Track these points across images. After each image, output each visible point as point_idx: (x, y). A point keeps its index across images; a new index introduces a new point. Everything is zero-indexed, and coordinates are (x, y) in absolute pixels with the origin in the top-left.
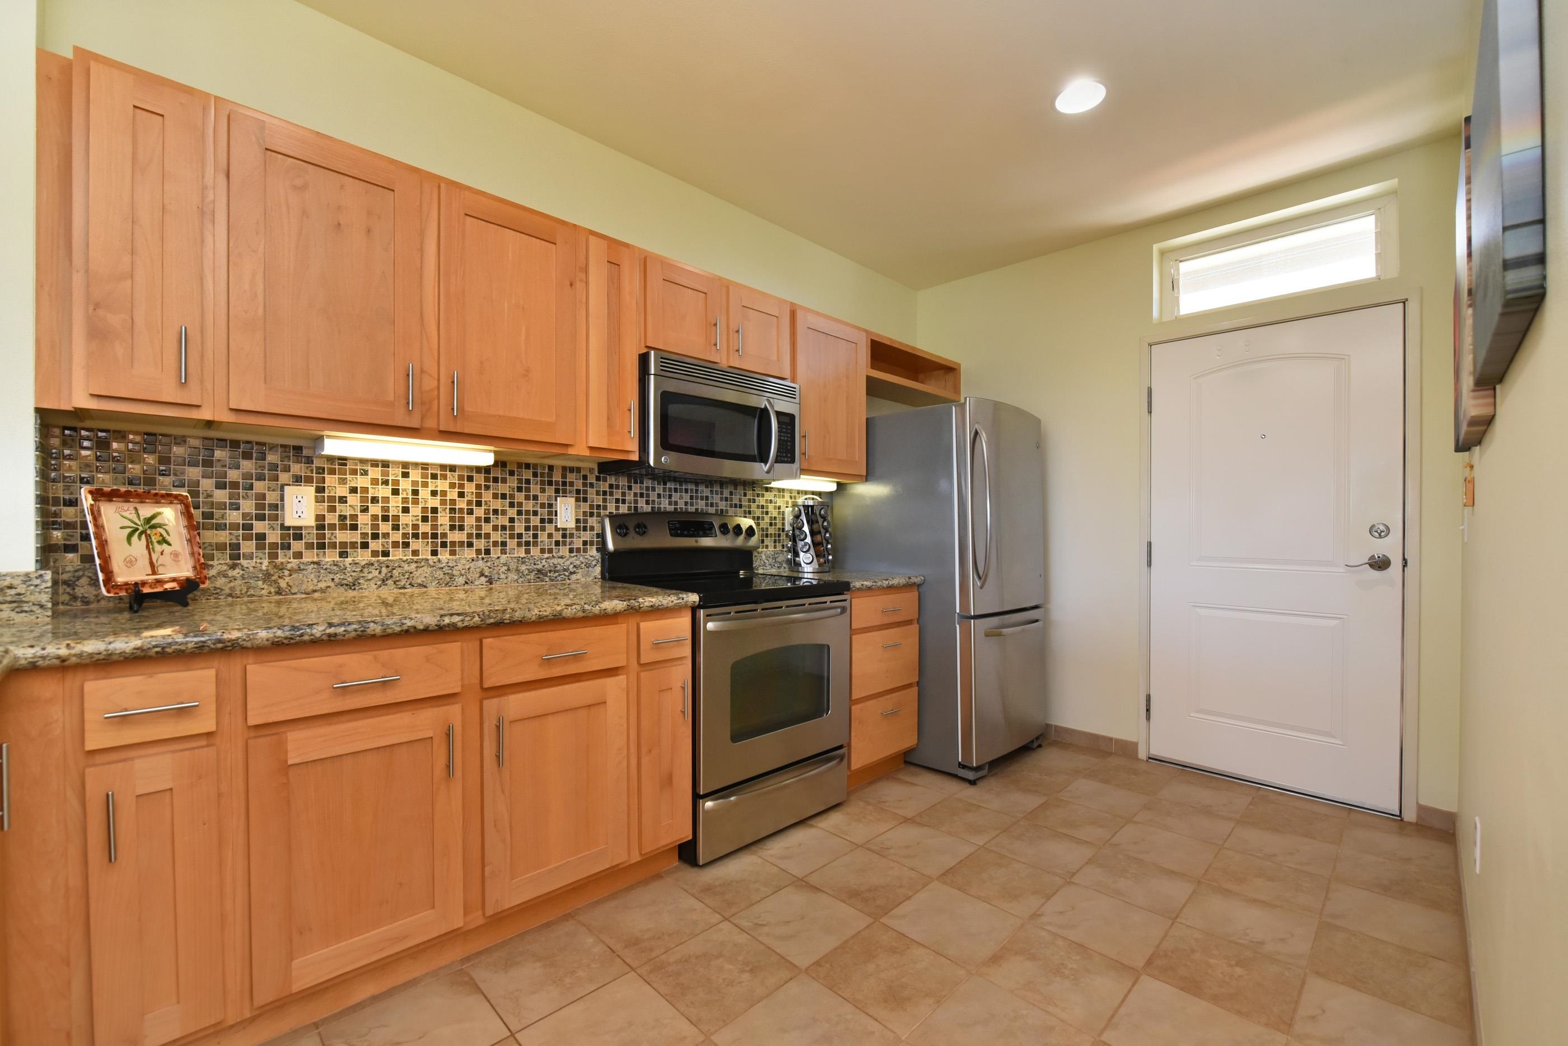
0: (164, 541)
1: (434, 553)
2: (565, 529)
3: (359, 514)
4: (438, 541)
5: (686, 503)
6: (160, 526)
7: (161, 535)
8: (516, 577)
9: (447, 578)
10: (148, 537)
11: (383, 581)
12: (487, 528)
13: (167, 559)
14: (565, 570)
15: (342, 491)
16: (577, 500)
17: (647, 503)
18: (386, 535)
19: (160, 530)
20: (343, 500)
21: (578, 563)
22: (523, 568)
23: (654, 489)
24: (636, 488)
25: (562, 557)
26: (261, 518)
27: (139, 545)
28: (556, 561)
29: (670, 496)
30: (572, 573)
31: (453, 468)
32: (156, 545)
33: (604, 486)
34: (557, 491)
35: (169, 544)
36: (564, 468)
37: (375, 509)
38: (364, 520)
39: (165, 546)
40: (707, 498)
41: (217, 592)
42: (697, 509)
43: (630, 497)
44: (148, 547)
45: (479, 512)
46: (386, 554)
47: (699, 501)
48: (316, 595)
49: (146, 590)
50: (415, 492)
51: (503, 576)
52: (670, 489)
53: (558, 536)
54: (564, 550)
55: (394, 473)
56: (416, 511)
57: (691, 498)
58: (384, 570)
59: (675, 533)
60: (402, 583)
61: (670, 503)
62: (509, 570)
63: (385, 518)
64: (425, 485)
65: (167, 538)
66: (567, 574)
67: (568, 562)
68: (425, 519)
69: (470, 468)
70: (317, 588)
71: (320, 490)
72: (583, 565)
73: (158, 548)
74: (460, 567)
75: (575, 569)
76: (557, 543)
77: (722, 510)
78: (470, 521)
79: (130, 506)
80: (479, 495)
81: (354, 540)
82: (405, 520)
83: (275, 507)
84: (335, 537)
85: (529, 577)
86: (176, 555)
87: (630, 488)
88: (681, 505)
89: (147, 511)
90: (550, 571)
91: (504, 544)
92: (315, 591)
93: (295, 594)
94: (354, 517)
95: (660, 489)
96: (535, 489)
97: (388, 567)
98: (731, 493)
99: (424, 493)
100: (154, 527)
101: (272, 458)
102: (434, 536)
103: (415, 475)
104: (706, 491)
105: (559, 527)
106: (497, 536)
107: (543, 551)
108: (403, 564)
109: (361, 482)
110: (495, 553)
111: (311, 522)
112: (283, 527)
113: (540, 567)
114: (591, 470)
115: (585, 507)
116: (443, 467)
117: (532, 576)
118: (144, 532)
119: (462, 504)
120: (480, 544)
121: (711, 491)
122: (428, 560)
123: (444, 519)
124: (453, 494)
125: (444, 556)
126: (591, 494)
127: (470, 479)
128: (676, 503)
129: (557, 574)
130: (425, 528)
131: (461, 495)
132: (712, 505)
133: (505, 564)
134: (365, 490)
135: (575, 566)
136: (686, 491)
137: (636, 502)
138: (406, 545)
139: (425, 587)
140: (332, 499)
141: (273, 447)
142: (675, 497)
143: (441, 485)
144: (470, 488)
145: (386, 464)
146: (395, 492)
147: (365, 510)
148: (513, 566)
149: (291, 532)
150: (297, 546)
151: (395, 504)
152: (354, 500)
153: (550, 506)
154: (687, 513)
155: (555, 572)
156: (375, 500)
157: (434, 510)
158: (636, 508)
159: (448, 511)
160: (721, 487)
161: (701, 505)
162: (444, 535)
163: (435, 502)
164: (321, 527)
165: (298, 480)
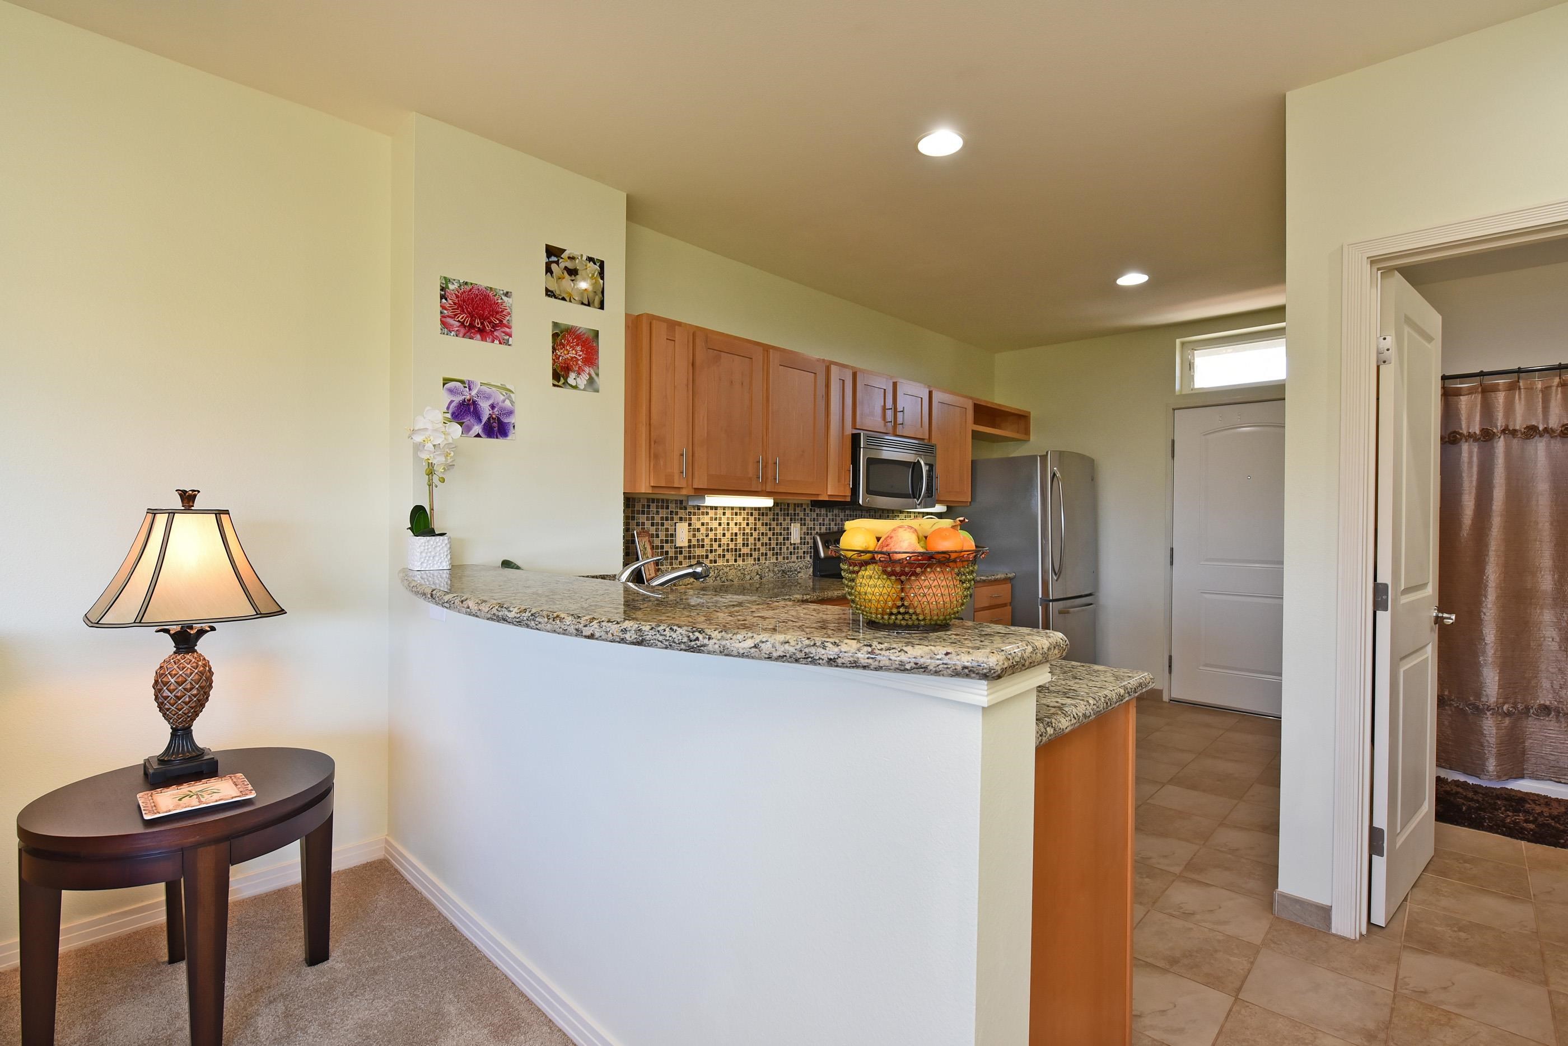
1: (736, 561)
2: (795, 544)
3: (705, 538)
4: (738, 554)
8: (772, 575)
11: (716, 578)
12: (759, 545)
14: (795, 571)
15: (698, 525)
16: (801, 525)
17: (835, 525)
18: (716, 550)
20: (698, 530)
21: (802, 565)
22: (776, 569)
25: (794, 562)
26: (667, 542)
28: (791, 565)
30: (798, 572)
31: (744, 509)
33: (814, 515)
34: (791, 520)
36: (795, 504)
37: (711, 535)
38: (707, 541)
43: (826, 521)
45: (755, 534)
46: (715, 562)
50: (728, 524)
51: (767, 575)
52: (848, 515)
53: (792, 549)
54: (794, 557)
55: (720, 512)
56: (728, 535)
60: (723, 579)
62: (769, 570)
63: (716, 540)
64: (732, 519)
66: (796, 573)
67: (797, 566)
68: (732, 540)
69: (752, 508)
70: (689, 582)
71: (690, 525)
72: (804, 567)
74: (748, 569)
75: (800, 570)
76: (791, 553)
78: (751, 540)
80: (755, 524)
81: (703, 554)
82: (724, 541)
83: (672, 535)
84: (695, 552)
85: (778, 575)
87: (827, 515)
90: (788, 571)
91: (766, 554)
92: (688, 584)
94: (703, 540)
96: (781, 518)
97: (717, 569)
99: (732, 524)
101: (672, 507)
102: (736, 550)
103: (728, 513)
105: (792, 542)
106: (763, 550)
107: (785, 558)
108: (724, 568)
109: (706, 519)
110: (762, 561)
111: (687, 544)
112: (676, 548)
113: (783, 568)
114: (808, 504)
115: (805, 528)
116: (740, 508)
117: (779, 575)
119: (748, 531)
120: (755, 554)
122: (734, 565)
123: (740, 540)
124: (744, 525)
125: (740, 562)
126: (808, 521)
127: (752, 514)
129: (792, 573)
130: (732, 546)
131: (748, 524)
133: (768, 567)
134: (707, 524)
135: (799, 568)
136: (856, 516)
137: (830, 524)
138: (724, 556)
139: (733, 581)
140: (694, 529)
141: (672, 501)
143: (739, 519)
144: (751, 520)
145: (716, 508)
146: (720, 524)
147: (707, 536)
148: (771, 568)
149: (678, 550)
150: (680, 558)
151: (720, 531)
152: (703, 530)
153: (788, 528)
155: (791, 571)
156: (711, 530)
157: (736, 534)
158: (830, 529)
159: (742, 534)
160: (875, 512)
162: (740, 550)
163: (736, 530)
164: (689, 547)
165: (681, 519)
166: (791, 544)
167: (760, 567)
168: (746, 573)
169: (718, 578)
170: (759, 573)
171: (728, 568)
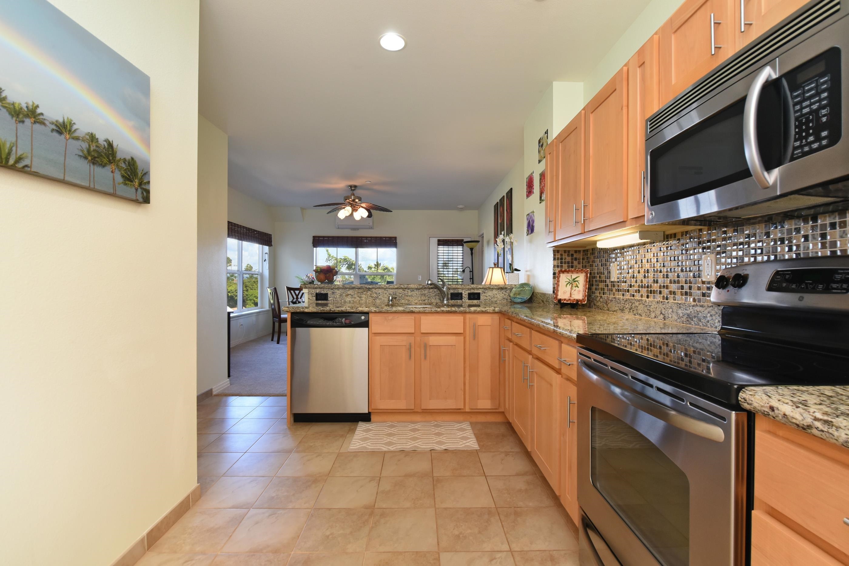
0: (577, 286)
1: (648, 297)
2: (708, 283)
6: (577, 281)
7: (577, 284)
10: (572, 285)
13: (575, 293)
15: (623, 265)
16: (719, 255)
17: (790, 249)
19: (577, 282)
26: (608, 278)
27: (569, 287)
28: (699, 309)
32: (574, 287)
33: (741, 238)
35: (578, 287)
37: (632, 273)
39: (577, 288)
44: (571, 288)
46: (633, 296)
48: (615, 313)
49: (565, 302)
50: (642, 262)
51: (670, 316)
53: (703, 289)
56: (643, 273)
58: (630, 304)
59: (775, 284)
62: (673, 312)
63: (633, 278)
64: (645, 256)
66: (705, 321)
67: (706, 312)
68: (645, 277)
72: (714, 315)
73: (574, 288)
76: (703, 295)
78: (661, 278)
79: (570, 275)
80: (664, 260)
81: (625, 288)
82: (639, 278)
83: (610, 273)
84: (621, 287)
85: (681, 319)
86: (579, 291)
89: (574, 276)
93: (611, 311)
96: (691, 250)
97: (631, 302)
100: (575, 282)
105: (703, 280)
107: (694, 300)
110: (670, 299)
111: (616, 280)
112: (612, 282)
113: (688, 312)
117: (684, 319)
118: (572, 283)
122: (645, 300)
123: (651, 277)
124: (654, 262)
125: (651, 299)
126: (730, 248)
129: (699, 320)
130: (644, 282)
131: (658, 261)
133: (673, 308)
134: (629, 263)
135: (710, 315)
138: (638, 291)
140: (621, 269)
143: (650, 255)
144: (661, 256)
145: (634, 246)
146: (636, 262)
147: (629, 274)
149: (613, 284)
150: (613, 290)
151: (636, 269)
152: (626, 268)
153: (699, 262)
155: (698, 318)
157: (649, 272)
159: (653, 272)
162: (651, 287)
163: (648, 267)
164: (618, 282)
166: (703, 283)
167: (664, 306)
168: (651, 310)
169: (631, 311)
170: (663, 313)
171: (638, 303)
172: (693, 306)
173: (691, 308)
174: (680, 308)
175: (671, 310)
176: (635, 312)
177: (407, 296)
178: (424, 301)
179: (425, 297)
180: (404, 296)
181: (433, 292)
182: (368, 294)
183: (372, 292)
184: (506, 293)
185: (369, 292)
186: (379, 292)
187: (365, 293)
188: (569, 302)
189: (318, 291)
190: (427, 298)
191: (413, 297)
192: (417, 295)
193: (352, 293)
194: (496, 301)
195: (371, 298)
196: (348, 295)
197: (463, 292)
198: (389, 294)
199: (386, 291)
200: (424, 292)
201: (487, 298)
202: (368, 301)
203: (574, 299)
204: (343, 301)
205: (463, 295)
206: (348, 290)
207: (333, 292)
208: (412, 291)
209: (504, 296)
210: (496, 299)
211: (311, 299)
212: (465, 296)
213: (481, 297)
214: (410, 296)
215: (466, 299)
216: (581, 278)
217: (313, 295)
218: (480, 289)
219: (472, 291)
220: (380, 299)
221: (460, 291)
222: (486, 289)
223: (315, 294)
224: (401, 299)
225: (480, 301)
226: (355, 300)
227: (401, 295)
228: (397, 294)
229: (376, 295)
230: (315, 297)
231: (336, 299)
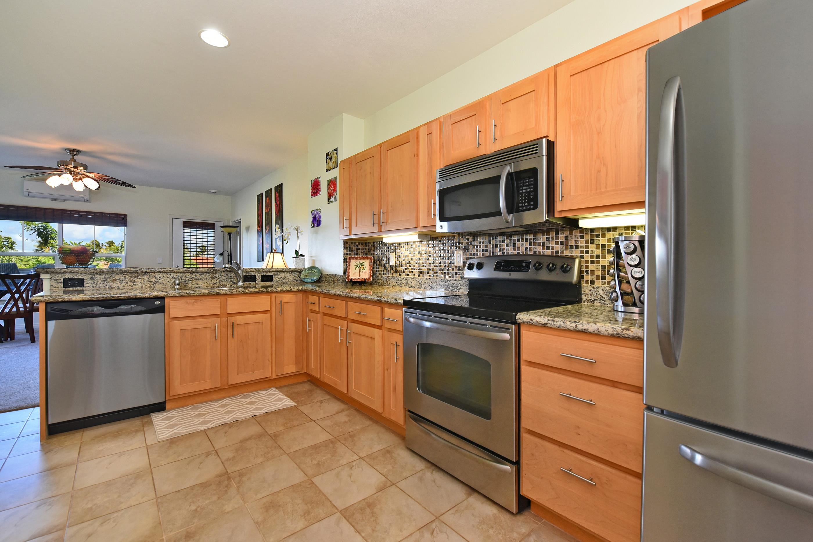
2: (459, 267)
3: (402, 261)
4: (420, 271)
5: (526, 248)
6: (364, 265)
7: (363, 268)
8: (440, 288)
9: (420, 285)
12: (433, 266)
13: (363, 274)
14: (457, 287)
15: (400, 254)
16: (464, 251)
17: (500, 250)
18: (408, 269)
20: (400, 257)
21: (462, 284)
22: (442, 284)
23: (504, 241)
24: (494, 242)
25: (456, 280)
26: (387, 263)
27: (358, 269)
28: (453, 282)
29: (515, 245)
30: (460, 289)
31: (423, 242)
32: (361, 270)
33: (476, 243)
34: (456, 248)
36: (459, 236)
37: (406, 260)
38: (404, 263)
39: (364, 270)
40: (544, 243)
41: (379, 284)
42: (535, 252)
43: (490, 248)
44: (359, 271)
45: (430, 259)
46: (408, 275)
47: (537, 246)
48: (394, 287)
49: (355, 281)
50: (414, 253)
51: (435, 287)
52: (515, 240)
53: (456, 269)
54: (459, 277)
55: (410, 246)
56: (415, 260)
57: (531, 244)
58: (406, 281)
59: (498, 268)
61: (515, 249)
63: (408, 263)
64: (417, 250)
65: (365, 268)
66: (458, 289)
67: (458, 283)
68: (416, 263)
70: (394, 285)
71: (396, 254)
72: (464, 285)
74: (424, 281)
75: (461, 287)
76: (456, 273)
77: (557, 252)
78: (428, 263)
79: (358, 260)
81: (402, 270)
82: (412, 263)
83: (388, 259)
85: (443, 288)
86: (366, 273)
87: (490, 242)
88: (523, 250)
89: (362, 261)
91: (437, 273)
93: (390, 286)
95: (507, 241)
96: (448, 247)
97: (407, 279)
98: (566, 238)
100: (362, 265)
102: (419, 269)
103: (414, 246)
104: (541, 238)
105: (456, 265)
106: (436, 270)
107: (450, 277)
110: (434, 276)
111: (394, 265)
112: (390, 266)
113: (447, 284)
115: (467, 254)
116: (421, 242)
117: (445, 288)
118: (360, 267)
119: (426, 257)
120: (430, 273)
121: (548, 238)
122: (417, 278)
123: (421, 263)
124: (424, 254)
125: (421, 277)
126: (470, 248)
127: (428, 246)
128: (519, 249)
129: (454, 288)
130: (417, 266)
132: (548, 248)
134: (404, 253)
135: (461, 285)
136: (527, 240)
138: (412, 272)
139: (414, 288)
140: (398, 256)
142: (519, 245)
143: (421, 250)
144: (428, 250)
145: (408, 243)
146: (410, 253)
147: (404, 260)
148: (438, 283)
150: (392, 271)
151: (410, 258)
152: (402, 256)
154: (527, 255)
155: (453, 287)
158: (493, 253)
160: (557, 234)
161: (538, 249)
164: (396, 266)
165: (393, 251)
166: (456, 267)
167: (431, 281)
168: (422, 284)
169: (407, 285)
170: (430, 285)
171: (412, 279)
172: (450, 280)
173: (449, 281)
174: (442, 282)
175: (436, 283)
176: (410, 286)
177: (195, 280)
178: (215, 284)
179: (216, 280)
180: (191, 280)
181: (225, 275)
182: (145, 278)
183: (150, 276)
184: (296, 275)
185: (146, 276)
186: (160, 276)
187: (140, 277)
188: (358, 281)
189: (67, 276)
190: (218, 281)
191: (202, 280)
192: (207, 278)
193: (121, 278)
194: (288, 282)
195: (149, 282)
196: (116, 280)
197: (257, 275)
198: (173, 278)
199: (169, 275)
200: (215, 275)
201: (279, 280)
202: (144, 286)
203: (363, 279)
204: (107, 287)
205: (257, 277)
206: (115, 274)
207: (92, 277)
208: (202, 274)
209: (294, 277)
210: (287, 280)
211: (55, 285)
212: (258, 278)
213: (274, 279)
214: (199, 280)
215: (259, 281)
216: (367, 263)
217: (59, 281)
218: (273, 271)
219: (265, 274)
220: (160, 283)
221: (253, 274)
222: (278, 272)
223: (62, 279)
224: (188, 283)
225: (273, 282)
226: (126, 285)
227: (187, 279)
228: (183, 277)
229: (155, 280)
230: (62, 284)
231: (96, 285)
